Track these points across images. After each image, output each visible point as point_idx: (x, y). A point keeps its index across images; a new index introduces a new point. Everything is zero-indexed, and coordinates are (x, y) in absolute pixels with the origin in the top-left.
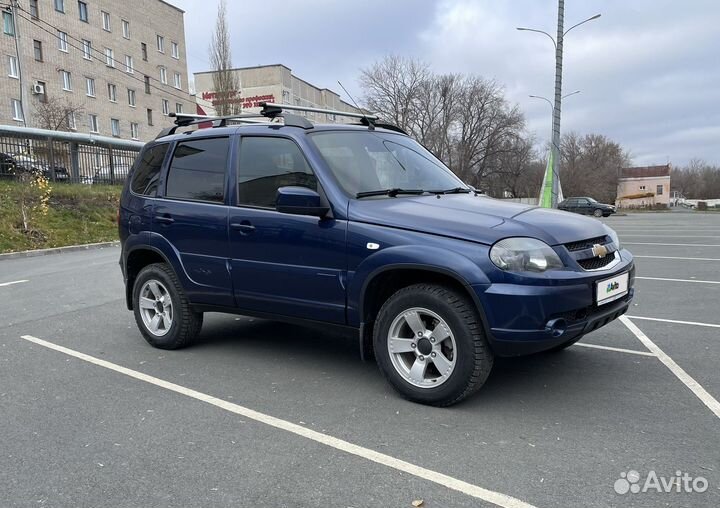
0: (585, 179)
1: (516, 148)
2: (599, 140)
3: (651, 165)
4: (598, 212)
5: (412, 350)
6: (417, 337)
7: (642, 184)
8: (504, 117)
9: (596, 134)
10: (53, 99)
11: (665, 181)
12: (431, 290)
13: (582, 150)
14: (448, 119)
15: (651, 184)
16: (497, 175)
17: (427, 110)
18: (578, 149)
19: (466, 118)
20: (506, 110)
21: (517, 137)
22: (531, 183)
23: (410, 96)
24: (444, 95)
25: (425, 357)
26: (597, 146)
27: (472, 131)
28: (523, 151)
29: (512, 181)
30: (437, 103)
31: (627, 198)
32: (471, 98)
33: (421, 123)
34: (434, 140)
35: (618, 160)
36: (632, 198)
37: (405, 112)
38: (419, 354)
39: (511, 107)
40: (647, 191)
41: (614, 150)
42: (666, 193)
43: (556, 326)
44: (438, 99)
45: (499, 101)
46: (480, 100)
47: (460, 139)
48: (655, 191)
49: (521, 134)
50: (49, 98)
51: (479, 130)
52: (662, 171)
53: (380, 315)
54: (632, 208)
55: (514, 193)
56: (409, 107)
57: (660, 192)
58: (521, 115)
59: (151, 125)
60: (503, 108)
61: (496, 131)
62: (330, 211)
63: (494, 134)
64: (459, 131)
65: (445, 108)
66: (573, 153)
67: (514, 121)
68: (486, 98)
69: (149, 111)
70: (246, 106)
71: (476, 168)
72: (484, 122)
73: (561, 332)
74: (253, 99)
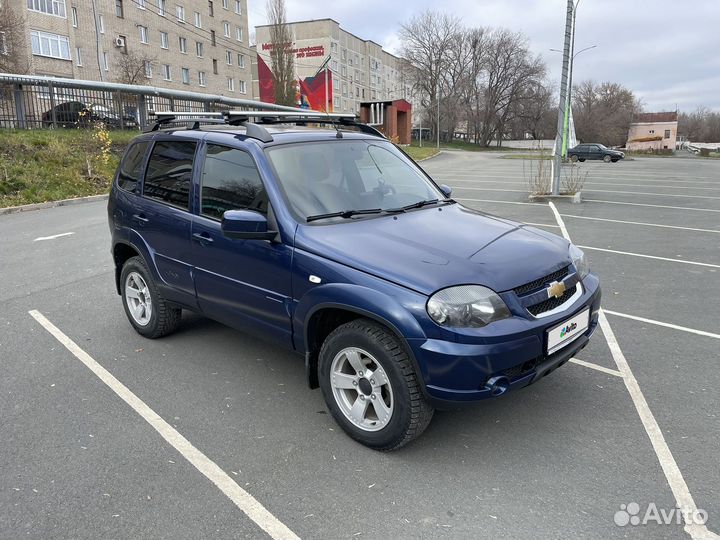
0: (599, 123)
1: (537, 95)
2: (614, 88)
3: (661, 111)
4: (607, 158)
5: (354, 387)
6: (358, 376)
7: (651, 128)
8: (528, 67)
9: (612, 83)
10: (131, 51)
11: (673, 126)
12: (370, 333)
13: (598, 97)
14: (477, 69)
15: (659, 129)
16: (518, 119)
17: (459, 60)
18: (594, 96)
19: (493, 67)
20: (529, 61)
21: (539, 85)
22: (550, 126)
23: (442, 49)
24: (474, 47)
25: (366, 397)
26: (612, 93)
27: (498, 79)
28: (543, 98)
29: (533, 125)
30: (467, 54)
31: (636, 141)
32: (498, 50)
33: (452, 71)
34: (464, 88)
35: (631, 106)
36: (641, 141)
37: (438, 62)
38: (360, 392)
39: (535, 57)
40: (655, 135)
41: (626, 97)
42: (673, 137)
43: (498, 383)
44: (468, 50)
45: (524, 52)
46: (506, 51)
47: (487, 86)
48: (663, 135)
49: (543, 83)
50: (128, 50)
51: (505, 78)
52: (670, 117)
53: (324, 348)
54: (640, 152)
55: (534, 135)
56: (442, 57)
57: (667, 136)
58: (542, 65)
59: (216, 73)
60: (527, 59)
61: (520, 80)
62: (279, 235)
63: (517, 82)
64: (487, 78)
65: (475, 58)
66: (589, 99)
67: (537, 70)
68: (512, 50)
69: (214, 61)
70: (299, 56)
71: (501, 112)
72: (510, 71)
73: (503, 389)
74: (305, 50)
